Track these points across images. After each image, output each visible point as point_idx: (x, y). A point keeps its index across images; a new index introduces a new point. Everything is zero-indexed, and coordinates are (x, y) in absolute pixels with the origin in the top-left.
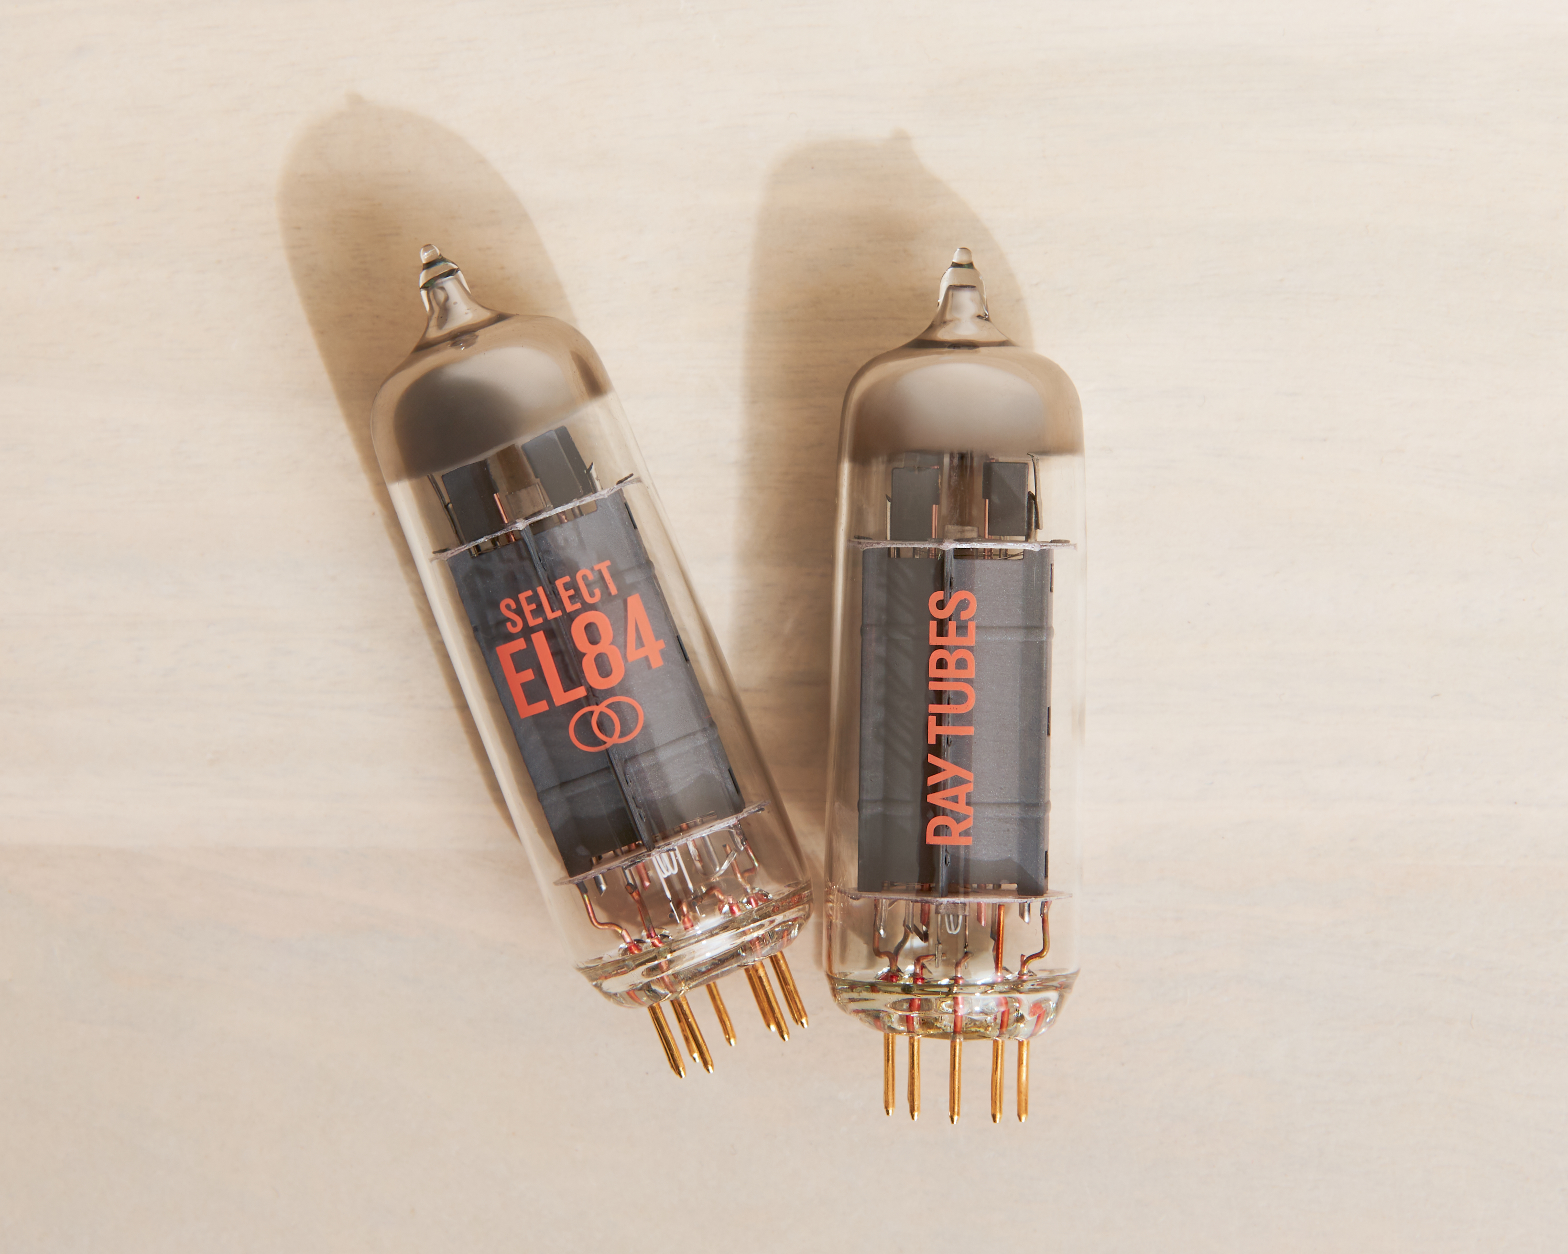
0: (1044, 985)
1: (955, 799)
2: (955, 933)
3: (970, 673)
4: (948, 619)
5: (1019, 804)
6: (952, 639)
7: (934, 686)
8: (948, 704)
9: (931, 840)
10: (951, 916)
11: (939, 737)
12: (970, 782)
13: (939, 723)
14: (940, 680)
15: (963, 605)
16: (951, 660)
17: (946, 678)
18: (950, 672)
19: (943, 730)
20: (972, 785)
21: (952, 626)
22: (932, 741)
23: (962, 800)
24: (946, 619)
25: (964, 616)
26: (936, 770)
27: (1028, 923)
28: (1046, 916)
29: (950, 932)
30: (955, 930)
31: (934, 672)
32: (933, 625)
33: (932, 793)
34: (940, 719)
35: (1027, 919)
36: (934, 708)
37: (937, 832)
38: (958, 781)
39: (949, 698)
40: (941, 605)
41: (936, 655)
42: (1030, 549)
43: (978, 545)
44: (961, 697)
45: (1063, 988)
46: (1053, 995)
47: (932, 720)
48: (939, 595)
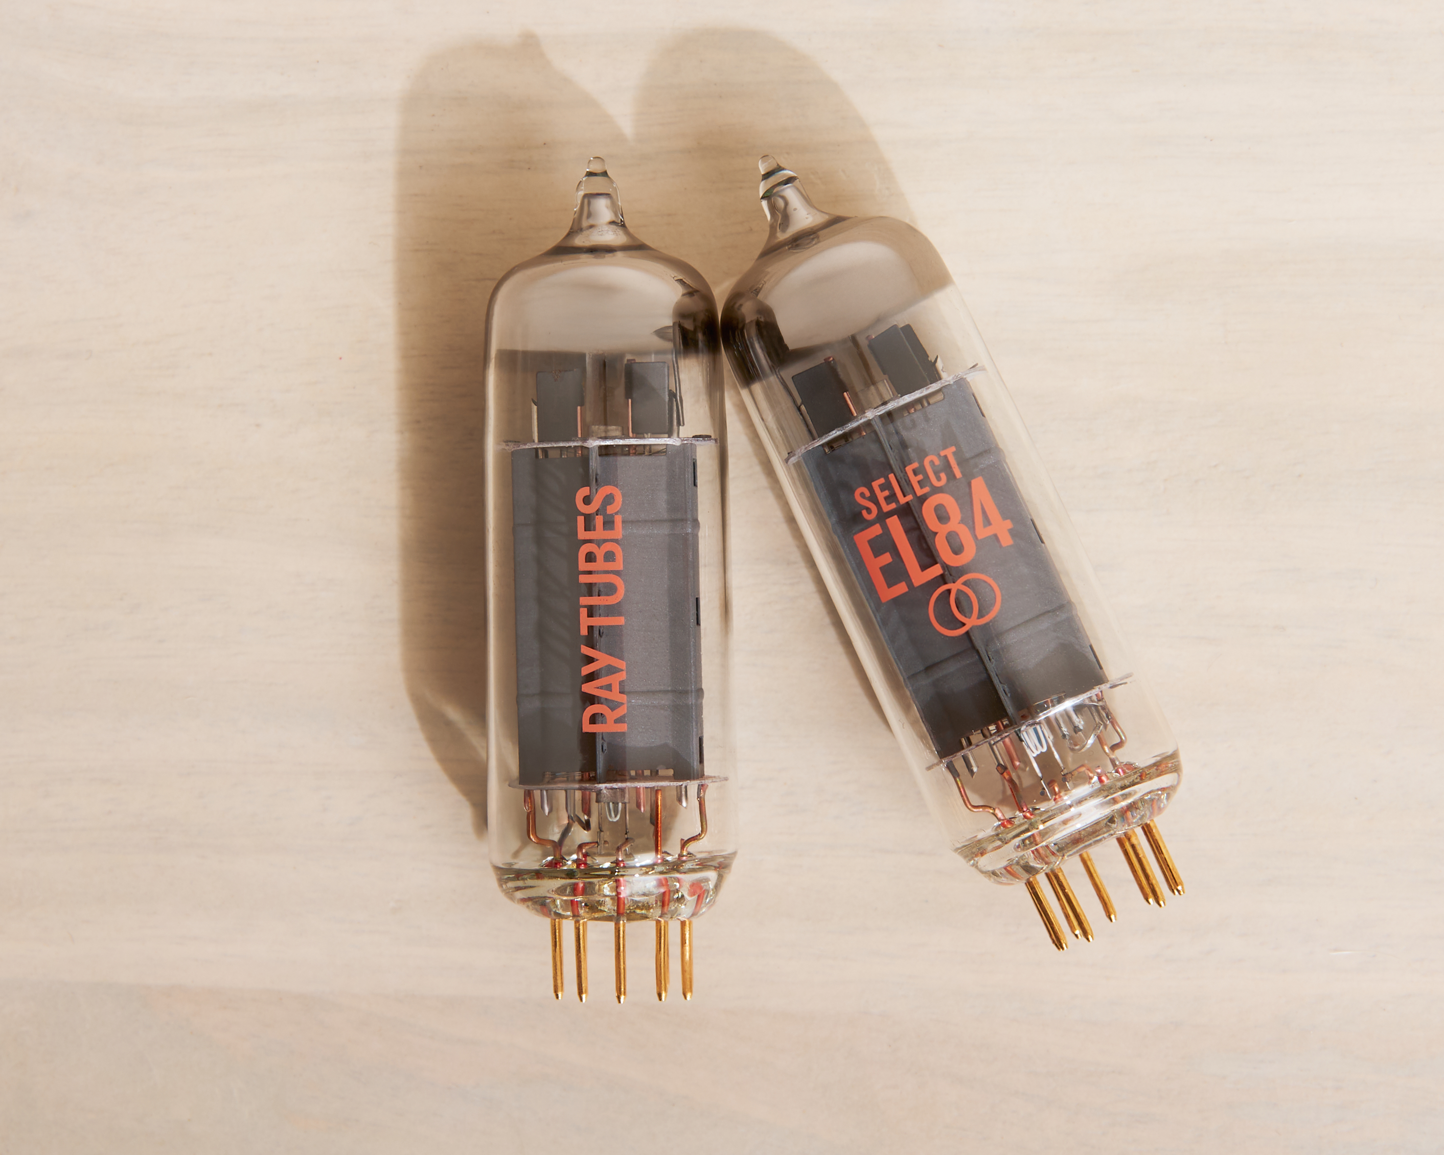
0: (703, 865)
1: (609, 687)
2: (615, 820)
3: (618, 564)
4: (595, 514)
5: (673, 691)
6: (599, 533)
7: (584, 579)
8: (599, 596)
9: (588, 728)
10: (611, 803)
11: (591, 628)
12: (622, 670)
13: (590, 615)
14: (590, 573)
15: (609, 499)
16: (600, 553)
17: (595, 571)
18: (600, 564)
19: (596, 621)
20: (624, 673)
21: (599, 520)
22: (584, 632)
23: (616, 688)
24: (594, 513)
25: (610, 510)
26: (590, 660)
27: (685, 808)
28: (702, 799)
29: (611, 820)
30: (616, 816)
31: (583, 566)
32: (581, 520)
33: (586, 683)
34: (591, 611)
35: (684, 804)
36: (585, 601)
37: (593, 720)
38: (612, 670)
39: (599, 591)
40: (587, 500)
41: (584, 550)
42: (671, 443)
43: (621, 441)
44: (611, 589)
45: (722, 866)
46: (712, 875)
47: (584, 612)
48: (584, 492)
